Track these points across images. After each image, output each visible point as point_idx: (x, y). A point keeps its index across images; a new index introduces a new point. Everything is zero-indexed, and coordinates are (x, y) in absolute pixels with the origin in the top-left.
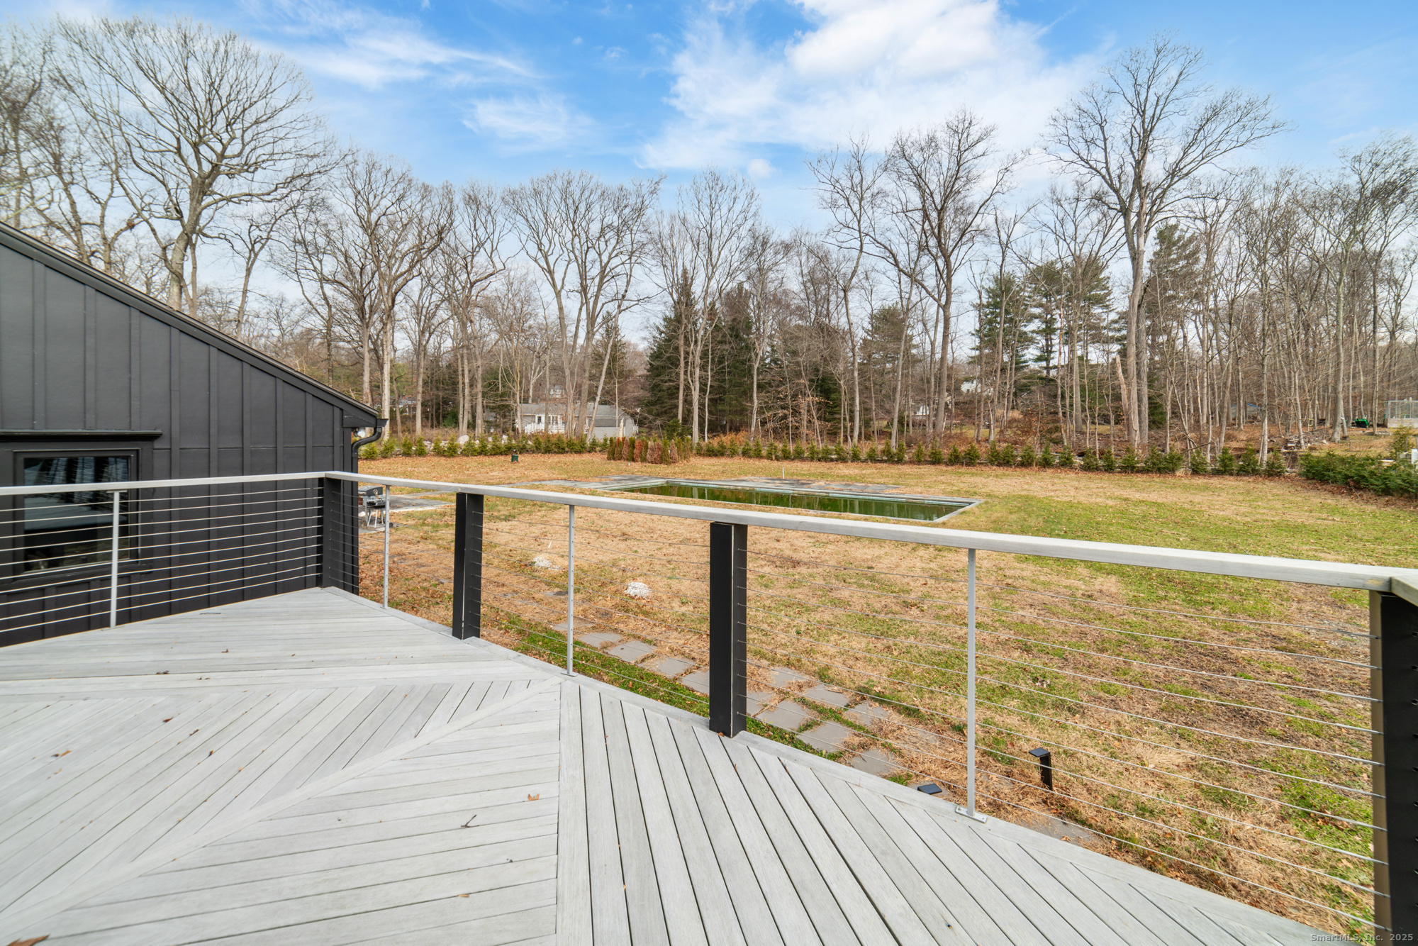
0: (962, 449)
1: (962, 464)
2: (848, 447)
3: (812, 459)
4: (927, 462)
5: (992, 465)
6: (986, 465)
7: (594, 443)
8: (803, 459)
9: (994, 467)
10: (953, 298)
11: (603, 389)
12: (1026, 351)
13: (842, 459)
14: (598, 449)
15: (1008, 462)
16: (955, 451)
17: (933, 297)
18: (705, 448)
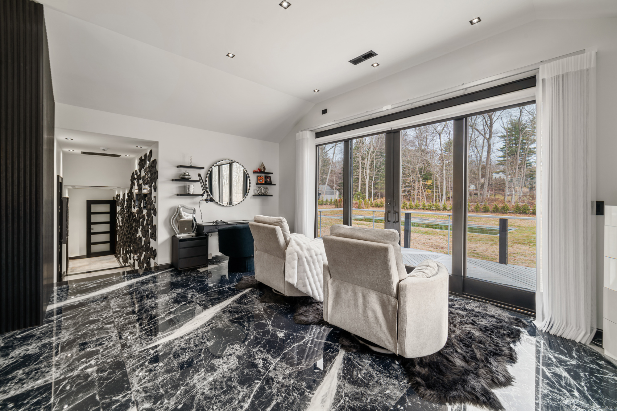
0: (500, 206)
1: (500, 212)
2: (441, 205)
3: (423, 209)
4: (481, 212)
5: (516, 213)
6: (513, 213)
7: (327, 201)
8: (419, 209)
9: (518, 214)
10: (493, 135)
11: (329, 179)
12: (530, 158)
13: (439, 210)
14: (328, 203)
15: (525, 212)
16: (496, 206)
17: (481, 134)
18: (374, 204)
